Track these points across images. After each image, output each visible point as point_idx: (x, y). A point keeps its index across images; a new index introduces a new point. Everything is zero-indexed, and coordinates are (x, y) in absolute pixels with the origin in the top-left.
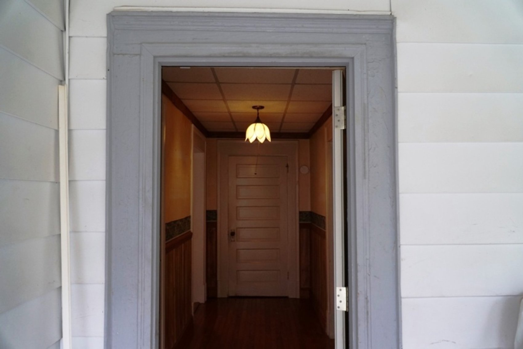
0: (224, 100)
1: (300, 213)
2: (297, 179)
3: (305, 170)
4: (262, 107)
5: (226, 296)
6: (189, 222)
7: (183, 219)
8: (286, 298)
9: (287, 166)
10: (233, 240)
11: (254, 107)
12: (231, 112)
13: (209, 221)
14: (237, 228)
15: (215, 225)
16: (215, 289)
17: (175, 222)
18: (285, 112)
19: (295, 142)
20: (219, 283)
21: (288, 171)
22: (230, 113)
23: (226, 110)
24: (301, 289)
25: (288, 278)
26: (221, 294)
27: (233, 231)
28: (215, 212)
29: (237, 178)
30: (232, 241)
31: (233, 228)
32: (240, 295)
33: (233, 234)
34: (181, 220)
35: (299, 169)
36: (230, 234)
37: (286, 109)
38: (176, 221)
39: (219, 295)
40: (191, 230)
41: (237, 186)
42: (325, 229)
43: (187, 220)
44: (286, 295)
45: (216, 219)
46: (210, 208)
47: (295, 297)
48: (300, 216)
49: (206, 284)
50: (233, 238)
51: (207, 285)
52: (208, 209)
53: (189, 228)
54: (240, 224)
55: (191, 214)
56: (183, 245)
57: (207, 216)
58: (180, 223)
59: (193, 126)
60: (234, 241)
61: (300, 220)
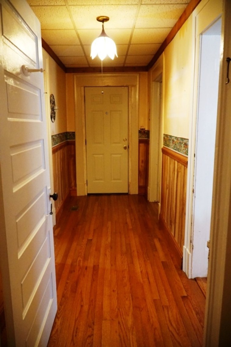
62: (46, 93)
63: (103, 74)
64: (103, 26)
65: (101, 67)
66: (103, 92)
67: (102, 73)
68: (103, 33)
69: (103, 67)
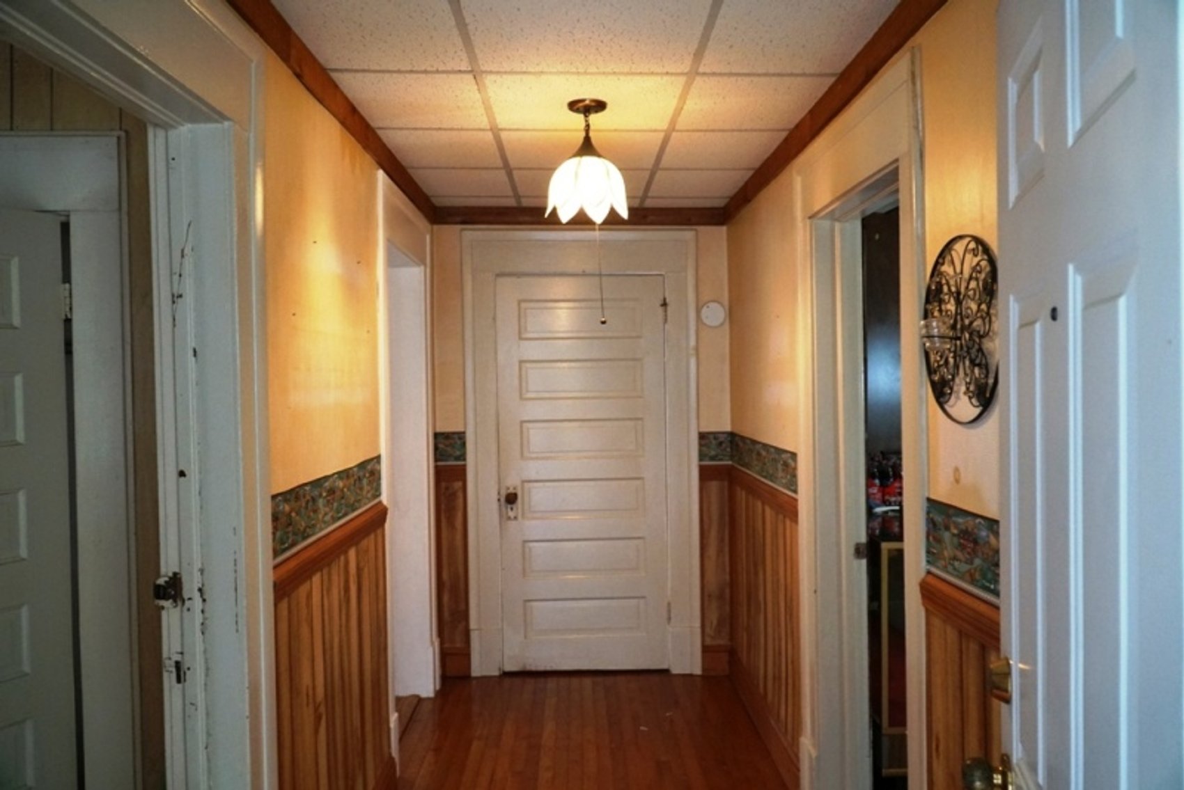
0: (476, 74)
1: (703, 436)
2: (693, 343)
3: (715, 314)
4: (600, 106)
5: (496, 673)
6: (375, 476)
7: (351, 469)
8: (666, 672)
9: (664, 304)
10: (511, 514)
11: (573, 106)
12: (501, 130)
13: (440, 463)
14: (523, 482)
15: (461, 473)
16: (466, 654)
17: (317, 483)
18: (672, 128)
19: (686, 235)
20: (474, 636)
21: (666, 321)
22: (496, 131)
23: (484, 122)
24: (706, 649)
25: (669, 619)
26: (481, 665)
27: (511, 490)
28: (461, 436)
29: (521, 338)
30: (509, 518)
31: (512, 482)
32: (533, 668)
33: (511, 499)
34: (344, 474)
35: (698, 311)
36: (503, 499)
37: (678, 112)
38: (326, 478)
39: (477, 670)
40: (384, 498)
41: (521, 362)
42: (795, 491)
43: (368, 472)
44: (664, 666)
45: (463, 457)
46: (443, 428)
47: (688, 672)
48: (701, 445)
49: (437, 644)
50: (512, 509)
51: (442, 643)
52: (438, 430)
53: (377, 493)
54: (533, 469)
55: (383, 451)
56: (352, 553)
57: (436, 448)
58: (340, 484)
59: (381, 174)
60: (516, 518)
61: (702, 456)
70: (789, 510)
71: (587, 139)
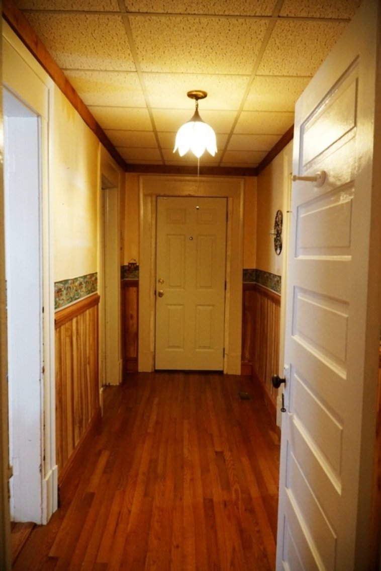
62: (288, 212)
63: (200, 177)
64: (197, 105)
65: (197, 167)
66: (198, 207)
67: (198, 175)
68: (196, 117)
69: (200, 167)
70: (277, 301)
71: (197, 114)
